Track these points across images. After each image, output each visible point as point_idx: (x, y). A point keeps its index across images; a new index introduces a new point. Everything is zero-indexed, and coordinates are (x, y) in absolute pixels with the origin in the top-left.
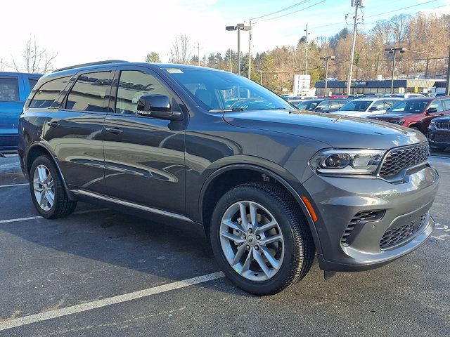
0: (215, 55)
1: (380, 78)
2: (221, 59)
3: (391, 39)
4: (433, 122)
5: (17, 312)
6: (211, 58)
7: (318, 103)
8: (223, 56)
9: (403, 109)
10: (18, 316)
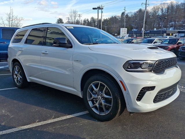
0: (86, 19)
1: (155, 29)
2: (89, 21)
3: (160, 13)
4: (180, 48)
5: (37, 120)
6: (85, 21)
7: (132, 40)
8: (89, 20)
9: (167, 43)
10: (38, 122)
